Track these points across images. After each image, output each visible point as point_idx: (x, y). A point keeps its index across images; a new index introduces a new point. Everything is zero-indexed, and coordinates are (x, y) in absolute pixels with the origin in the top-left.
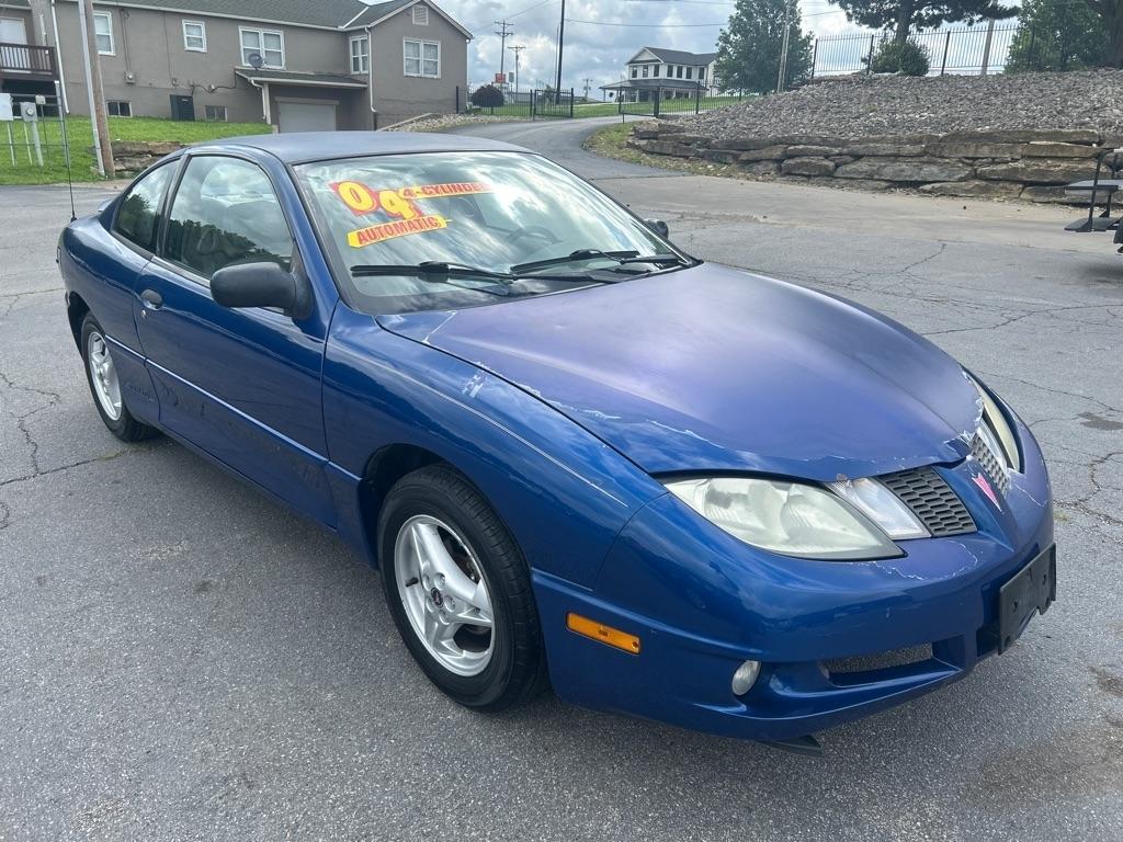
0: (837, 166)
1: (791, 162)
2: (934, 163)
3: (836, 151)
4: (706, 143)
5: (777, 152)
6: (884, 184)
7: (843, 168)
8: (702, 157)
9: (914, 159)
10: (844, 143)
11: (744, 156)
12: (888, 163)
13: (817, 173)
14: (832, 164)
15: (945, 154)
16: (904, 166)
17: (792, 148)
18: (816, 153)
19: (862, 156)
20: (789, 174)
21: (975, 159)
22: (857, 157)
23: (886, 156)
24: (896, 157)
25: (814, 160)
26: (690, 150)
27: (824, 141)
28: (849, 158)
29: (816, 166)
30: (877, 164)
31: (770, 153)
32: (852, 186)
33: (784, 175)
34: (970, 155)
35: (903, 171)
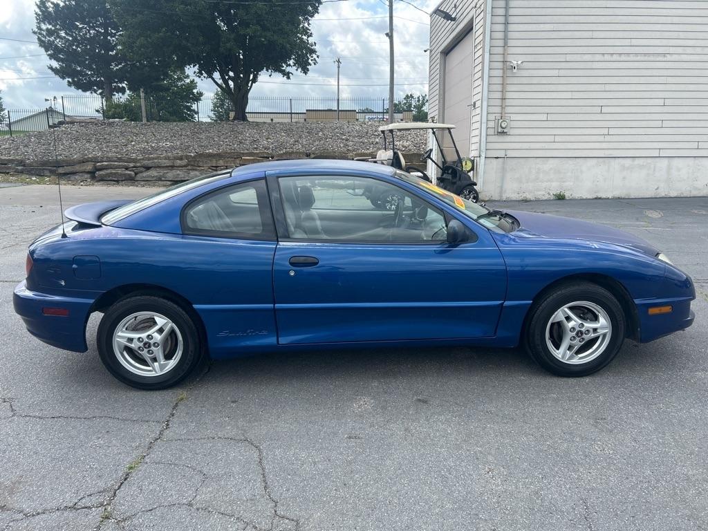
0: (136, 174)
1: (101, 173)
2: (196, 170)
3: (132, 165)
4: (21, 163)
5: (89, 167)
6: (169, 183)
7: (141, 174)
8: (22, 172)
9: (183, 168)
10: (135, 161)
11: (61, 170)
12: (169, 171)
13: (124, 178)
14: (133, 173)
15: (201, 164)
16: (178, 172)
17: (99, 164)
18: (118, 167)
19: (151, 168)
20: (102, 180)
21: (217, 167)
22: (148, 168)
23: (167, 167)
24: (172, 167)
25: (119, 171)
26: (9, 168)
27: (120, 160)
28: (142, 169)
29: (121, 175)
30: (162, 172)
31: (84, 168)
32: (149, 185)
33: (98, 181)
34: (214, 165)
35: (178, 175)
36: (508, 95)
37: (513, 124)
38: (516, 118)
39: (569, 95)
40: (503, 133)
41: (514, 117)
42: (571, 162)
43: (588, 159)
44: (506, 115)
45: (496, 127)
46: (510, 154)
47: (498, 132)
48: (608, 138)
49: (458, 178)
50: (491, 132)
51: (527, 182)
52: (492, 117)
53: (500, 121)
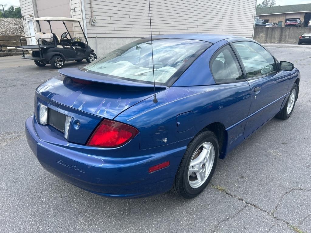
36: (93, 6)
37: (97, 21)
38: (98, 18)
39: (117, 9)
40: (94, 25)
41: (97, 17)
42: (122, 40)
43: (128, 38)
44: (94, 16)
45: (90, 22)
46: (98, 36)
47: (91, 25)
48: (133, 29)
49: (86, 48)
50: (88, 24)
51: (106, 50)
52: (88, 17)
53: (92, 19)
